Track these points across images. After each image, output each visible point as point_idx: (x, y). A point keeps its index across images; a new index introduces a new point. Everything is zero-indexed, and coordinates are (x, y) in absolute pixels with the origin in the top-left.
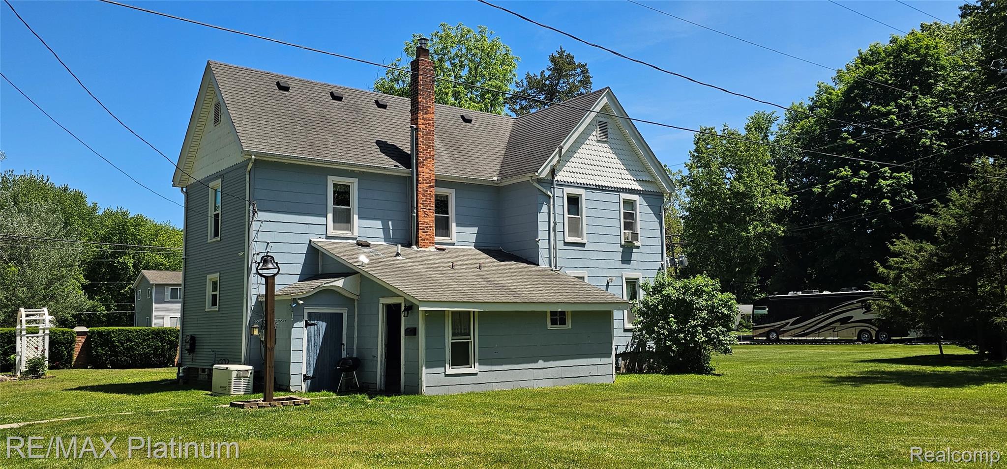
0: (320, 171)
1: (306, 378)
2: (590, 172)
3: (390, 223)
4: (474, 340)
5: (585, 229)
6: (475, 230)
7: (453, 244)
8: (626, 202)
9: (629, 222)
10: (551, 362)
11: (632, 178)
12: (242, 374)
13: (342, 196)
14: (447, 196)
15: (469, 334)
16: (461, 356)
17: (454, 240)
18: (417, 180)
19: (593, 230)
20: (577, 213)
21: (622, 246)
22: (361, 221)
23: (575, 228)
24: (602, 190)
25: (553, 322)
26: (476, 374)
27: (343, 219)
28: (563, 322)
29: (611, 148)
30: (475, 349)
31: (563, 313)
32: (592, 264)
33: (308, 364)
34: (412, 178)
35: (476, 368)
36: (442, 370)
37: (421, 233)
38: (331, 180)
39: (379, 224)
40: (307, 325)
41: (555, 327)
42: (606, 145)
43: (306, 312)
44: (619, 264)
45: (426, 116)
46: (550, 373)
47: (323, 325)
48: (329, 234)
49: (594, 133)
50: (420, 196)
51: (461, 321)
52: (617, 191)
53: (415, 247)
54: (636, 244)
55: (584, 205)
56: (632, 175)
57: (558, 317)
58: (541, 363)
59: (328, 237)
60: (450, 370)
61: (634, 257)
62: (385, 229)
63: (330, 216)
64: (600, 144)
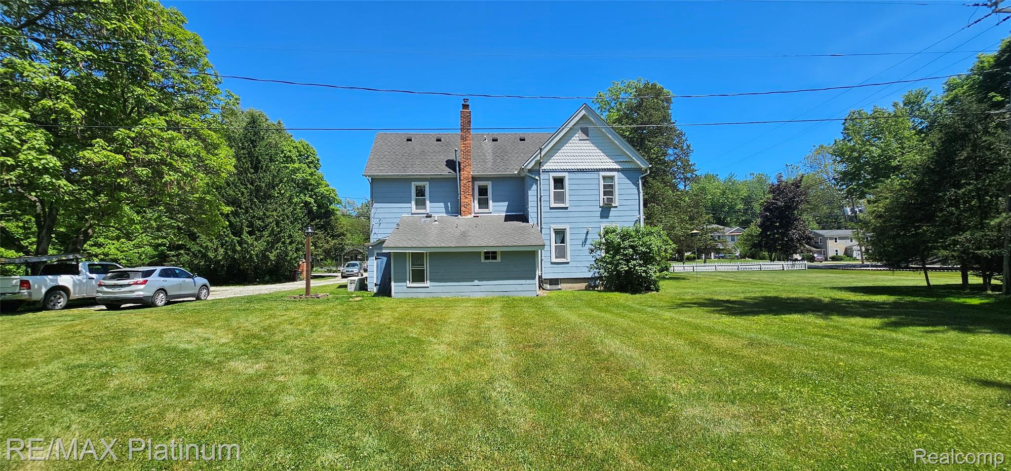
0: (408, 180)
1: (376, 285)
2: (572, 161)
3: (449, 204)
4: (427, 267)
5: (567, 197)
6: (506, 204)
7: (491, 213)
8: (604, 178)
9: (609, 191)
10: (485, 282)
11: (611, 161)
12: (352, 282)
13: (420, 192)
14: (487, 186)
15: (424, 265)
16: (418, 276)
17: (491, 211)
18: (460, 178)
19: (574, 198)
20: (561, 187)
21: (600, 207)
22: (431, 204)
23: (560, 197)
24: (583, 171)
25: (487, 258)
26: (428, 287)
27: (421, 204)
28: (495, 258)
29: (593, 143)
30: (427, 273)
31: (495, 253)
32: (573, 220)
33: (377, 278)
34: (457, 178)
35: (428, 284)
36: (404, 284)
37: (462, 208)
38: (413, 183)
39: (442, 205)
40: (376, 259)
41: (487, 261)
42: (588, 142)
43: (375, 252)
44: (599, 219)
45: (465, 142)
46: (483, 288)
47: (385, 259)
48: (413, 212)
49: (577, 135)
50: (462, 188)
51: (417, 258)
52: (597, 171)
53: (459, 216)
54: (613, 205)
55: (567, 183)
56: (612, 159)
57: (491, 255)
58: (476, 282)
59: (412, 214)
60: (409, 284)
61: (611, 214)
62: (446, 207)
63: (413, 203)
64: (582, 142)
